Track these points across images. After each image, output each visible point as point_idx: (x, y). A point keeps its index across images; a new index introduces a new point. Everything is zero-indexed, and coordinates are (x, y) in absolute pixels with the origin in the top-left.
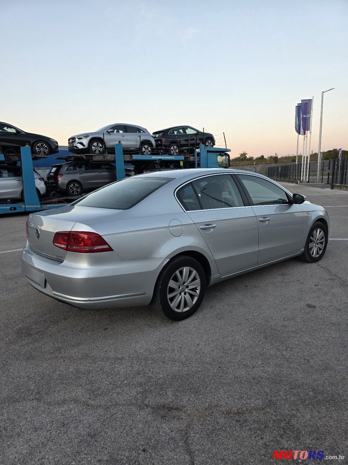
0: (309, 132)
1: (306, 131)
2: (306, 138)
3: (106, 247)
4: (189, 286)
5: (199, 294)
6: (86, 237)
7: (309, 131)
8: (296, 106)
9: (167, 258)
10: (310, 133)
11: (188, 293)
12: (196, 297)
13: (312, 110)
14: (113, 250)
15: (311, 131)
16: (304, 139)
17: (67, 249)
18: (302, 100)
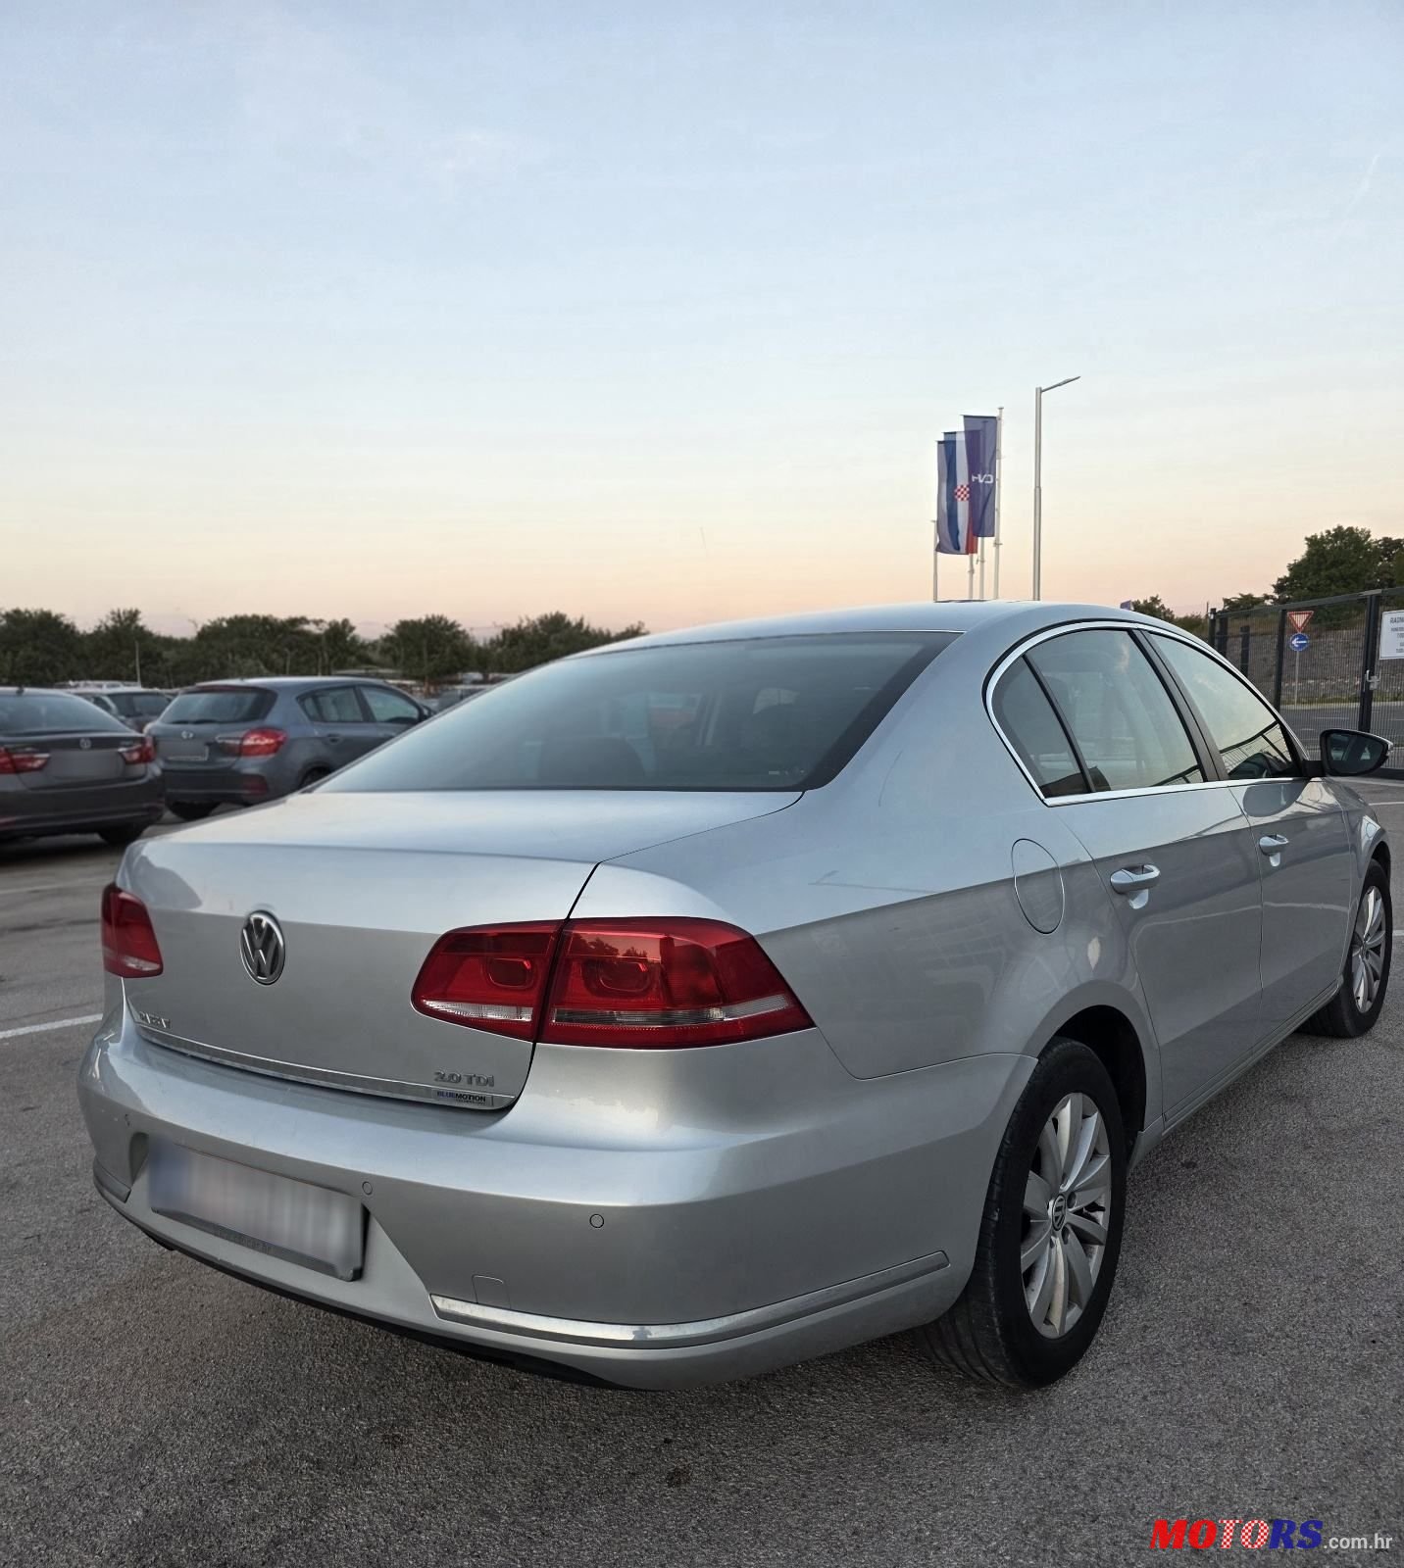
0: (989, 541)
1: (980, 539)
2: (977, 567)
3: (773, 1004)
4: (1077, 1194)
5: (1107, 1229)
6: (650, 948)
7: (993, 539)
8: (939, 442)
9: (1026, 1051)
10: (997, 544)
11: (1074, 1228)
12: (1097, 1247)
13: (1000, 459)
14: (812, 1025)
15: (998, 539)
16: (972, 571)
17: (537, 1032)
18: (965, 417)
